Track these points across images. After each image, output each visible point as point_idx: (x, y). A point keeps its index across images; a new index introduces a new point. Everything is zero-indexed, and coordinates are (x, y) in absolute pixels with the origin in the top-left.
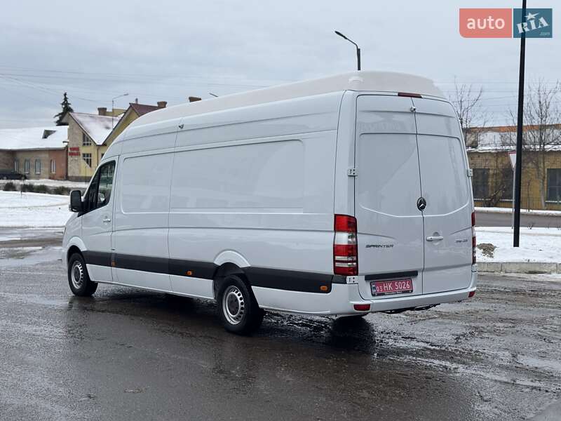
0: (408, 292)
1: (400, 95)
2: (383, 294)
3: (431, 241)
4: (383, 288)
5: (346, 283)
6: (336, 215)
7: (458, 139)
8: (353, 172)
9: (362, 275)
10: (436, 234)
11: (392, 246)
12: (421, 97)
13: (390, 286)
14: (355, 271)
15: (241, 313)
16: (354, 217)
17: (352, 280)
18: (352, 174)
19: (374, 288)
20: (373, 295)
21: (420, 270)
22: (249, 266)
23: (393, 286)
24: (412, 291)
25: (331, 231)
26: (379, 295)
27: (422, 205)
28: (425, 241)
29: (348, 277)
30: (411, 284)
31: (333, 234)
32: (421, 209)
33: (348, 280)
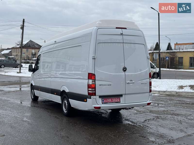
0: (118, 102)
1: (117, 28)
2: (107, 103)
3: (129, 83)
4: (107, 101)
5: (91, 99)
6: (89, 73)
7: (144, 45)
8: (94, 57)
9: (97, 96)
10: (131, 81)
11: (111, 85)
12: (126, 29)
13: (110, 100)
14: (95, 94)
15: (67, 108)
16: (94, 74)
17: (93, 98)
18: (94, 58)
19: (103, 101)
20: (103, 103)
21: (124, 94)
22: (68, 91)
23: (112, 100)
24: (120, 102)
25: (87, 79)
26: (105, 103)
27: (125, 70)
28: (126, 83)
29: (92, 96)
30: (120, 100)
31: (88, 80)
32: (125, 71)
33: (92, 97)
